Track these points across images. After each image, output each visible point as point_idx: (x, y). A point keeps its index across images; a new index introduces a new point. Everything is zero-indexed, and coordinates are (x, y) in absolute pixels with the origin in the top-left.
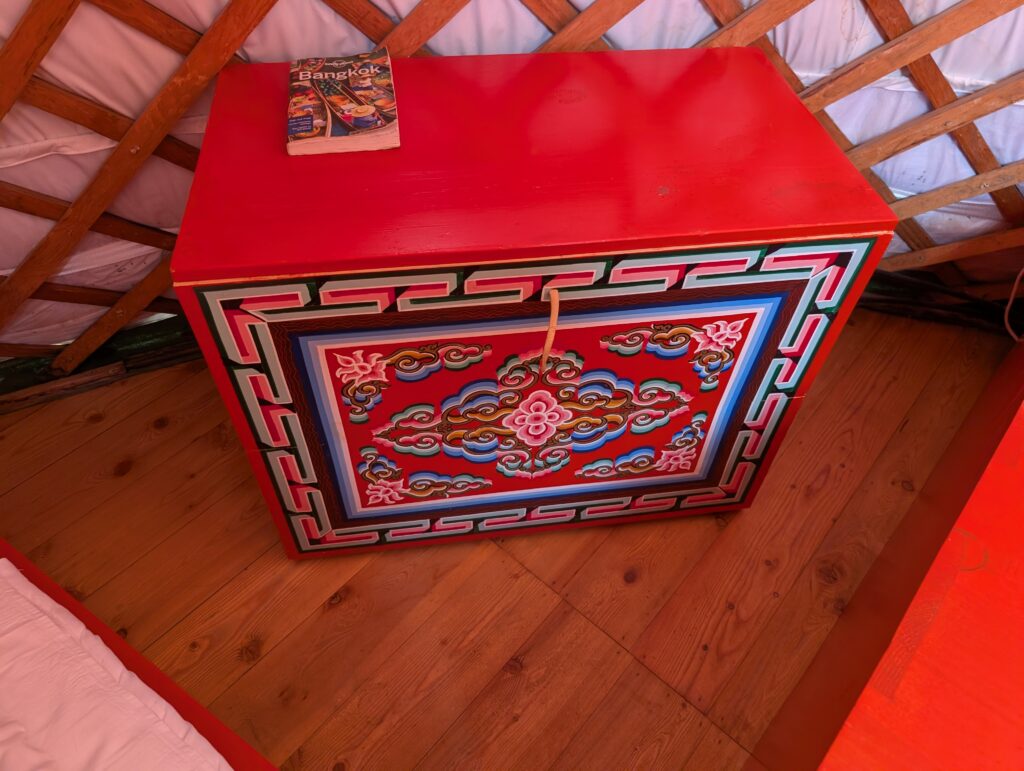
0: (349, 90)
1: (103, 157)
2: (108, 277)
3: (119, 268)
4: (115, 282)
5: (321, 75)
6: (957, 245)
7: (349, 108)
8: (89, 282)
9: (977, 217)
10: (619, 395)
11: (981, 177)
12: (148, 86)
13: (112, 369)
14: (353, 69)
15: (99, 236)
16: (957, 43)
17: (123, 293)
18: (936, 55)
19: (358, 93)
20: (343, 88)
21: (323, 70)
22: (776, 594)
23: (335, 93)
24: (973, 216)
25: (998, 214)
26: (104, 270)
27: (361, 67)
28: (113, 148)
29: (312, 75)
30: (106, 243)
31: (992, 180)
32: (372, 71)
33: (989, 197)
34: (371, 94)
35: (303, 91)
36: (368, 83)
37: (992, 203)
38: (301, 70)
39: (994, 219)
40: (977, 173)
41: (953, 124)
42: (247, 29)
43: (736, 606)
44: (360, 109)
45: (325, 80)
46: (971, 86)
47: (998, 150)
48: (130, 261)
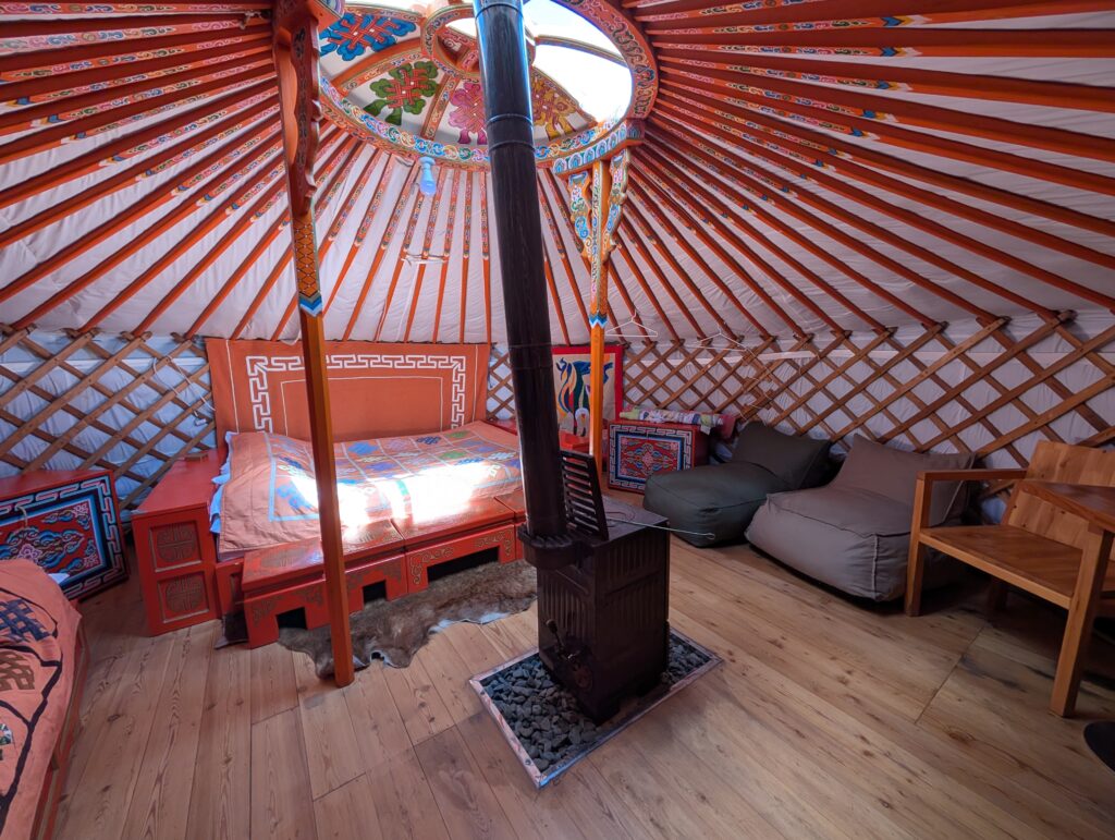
10: (57, 539)
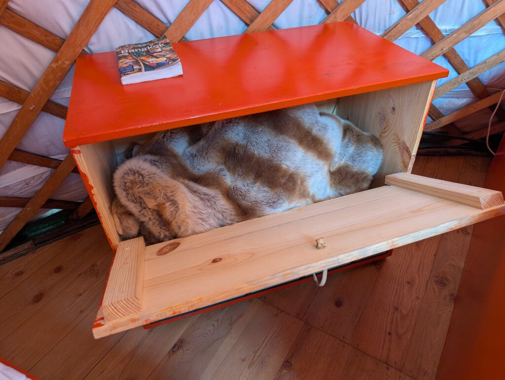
0: (149, 54)
1: (14, 115)
2: (21, 189)
3: (27, 182)
4: (25, 191)
5: (133, 51)
6: (455, 113)
7: (152, 60)
8: (9, 193)
9: (462, 98)
11: (461, 75)
12: (37, 71)
13: (26, 246)
14: (150, 46)
15: (14, 163)
16: (441, 7)
17: (29, 199)
18: (431, 16)
19: (155, 54)
20: (146, 54)
21: (134, 48)
22: (418, 298)
23: (143, 56)
24: (460, 98)
25: (471, 94)
26: (17, 185)
27: (154, 45)
28: (19, 109)
29: (128, 51)
30: (19, 168)
31: (467, 76)
32: (160, 46)
33: (466, 86)
34: (163, 53)
35: (125, 57)
36: (159, 50)
37: (468, 89)
38: (122, 50)
39: (470, 98)
40: (459, 74)
41: (445, 50)
42: (90, 33)
43: (399, 308)
44: (158, 60)
45: (136, 52)
46: (450, 30)
47: (467, 60)
48: (33, 178)
